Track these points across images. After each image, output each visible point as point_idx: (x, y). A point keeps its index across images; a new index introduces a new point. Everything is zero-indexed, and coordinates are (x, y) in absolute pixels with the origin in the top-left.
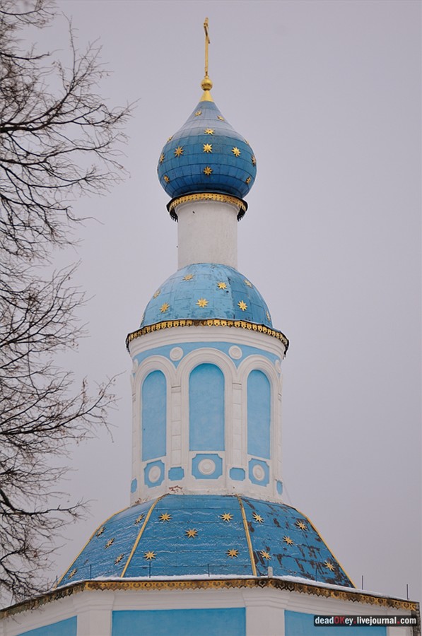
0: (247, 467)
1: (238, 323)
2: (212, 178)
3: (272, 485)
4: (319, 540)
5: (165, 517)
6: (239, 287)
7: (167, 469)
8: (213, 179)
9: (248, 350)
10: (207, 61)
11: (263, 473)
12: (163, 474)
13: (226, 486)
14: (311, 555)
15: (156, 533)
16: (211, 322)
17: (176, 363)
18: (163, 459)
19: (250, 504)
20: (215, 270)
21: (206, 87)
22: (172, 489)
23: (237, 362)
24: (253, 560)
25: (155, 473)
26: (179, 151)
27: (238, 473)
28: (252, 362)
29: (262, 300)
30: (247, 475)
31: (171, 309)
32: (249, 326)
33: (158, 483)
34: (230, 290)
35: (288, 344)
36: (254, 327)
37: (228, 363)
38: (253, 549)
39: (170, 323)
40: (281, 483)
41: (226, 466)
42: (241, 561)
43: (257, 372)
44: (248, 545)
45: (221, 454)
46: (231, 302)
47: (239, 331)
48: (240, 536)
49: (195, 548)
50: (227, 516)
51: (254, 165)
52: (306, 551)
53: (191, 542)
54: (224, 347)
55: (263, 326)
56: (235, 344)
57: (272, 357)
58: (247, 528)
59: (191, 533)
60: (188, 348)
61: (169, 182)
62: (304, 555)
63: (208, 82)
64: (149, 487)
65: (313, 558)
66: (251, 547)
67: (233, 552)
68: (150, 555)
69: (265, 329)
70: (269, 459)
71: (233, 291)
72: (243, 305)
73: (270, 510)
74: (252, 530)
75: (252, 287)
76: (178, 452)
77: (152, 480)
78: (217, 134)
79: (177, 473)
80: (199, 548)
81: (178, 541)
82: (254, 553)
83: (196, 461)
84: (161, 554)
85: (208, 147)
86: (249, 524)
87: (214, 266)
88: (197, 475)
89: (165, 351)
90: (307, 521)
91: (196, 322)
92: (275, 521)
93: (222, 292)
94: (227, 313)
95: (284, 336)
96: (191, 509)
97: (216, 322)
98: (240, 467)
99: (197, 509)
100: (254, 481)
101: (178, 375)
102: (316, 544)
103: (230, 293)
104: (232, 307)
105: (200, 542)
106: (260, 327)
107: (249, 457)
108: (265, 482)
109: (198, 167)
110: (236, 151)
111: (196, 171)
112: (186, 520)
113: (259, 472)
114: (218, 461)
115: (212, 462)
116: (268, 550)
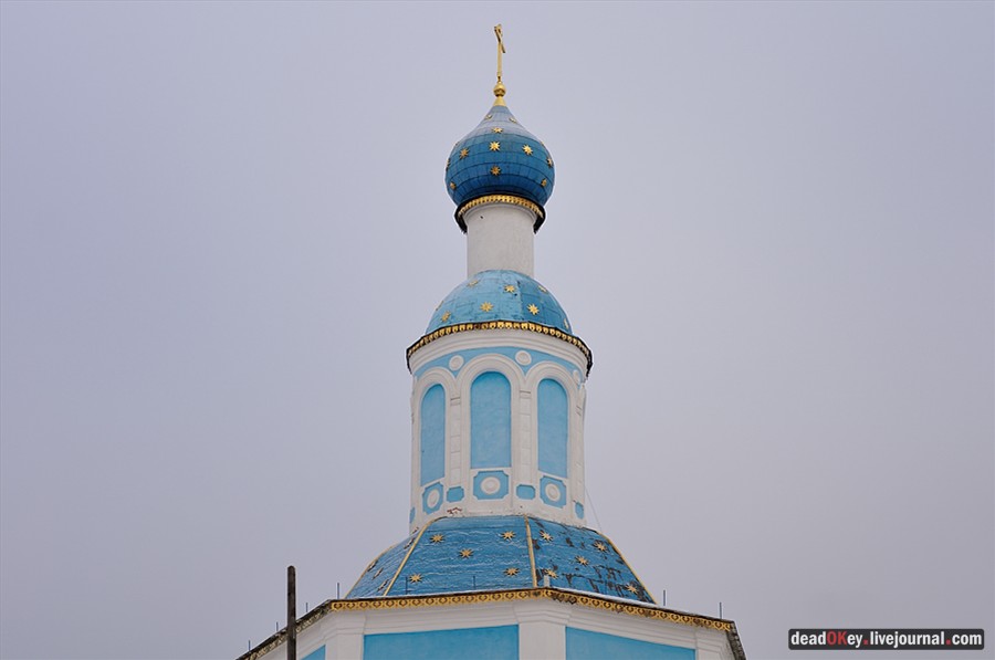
0: (538, 485)
1: (526, 325)
2: (501, 178)
3: (570, 508)
4: (622, 562)
5: (437, 538)
6: (531, 292)
7: (446, 490)
8: (503, 181)
9: (538, 356)
10: (500, 67)
11: (559, 494)
12: (441, 497)
13: (512, 505)
14: (609, 577)
15: (424, 555)
16: (494, 324)
17: (455, 373)
18: (441, 481)
19: (539, 525)
20: (504, 275)
21: (499, 93)
22: (450, 511)
23: (525, 368)
24: (535, 578)
25: (434, 496)
26: (464, 153)
27: (526, 491)
28: (543, 370)
29: (559, 307)
30: (538, 492)
31: (453, 317)
32: (539, 328)
33: (437, 508)
34: (519, 293)
35: (590, 355)
36: (545, 329)
37: (516, 370)
38: (536, 566)
39: (449, 329)
40: (581, 506)
41: (512, 483)
42: (519, 579)
43: (552, 381)
44: (530, 563)
45: (507, 470)
46: (519, 305)
47: (527, 335)
48: (523, 554)
49: (468, 569)
50: (508, 535)
51: (551, 167)
52: (603, 572)
53: (465, 562)
54: (510, 352)
55: (556, 329)
56: (522, 349)
57: (570, 366)
58: (531, 545)
59: (466, 553)
60: (468, 355)
61: (455, 189)
62: (600, 576)
63: (501, 87)
64: (428, 513)
65: (612, 580)
66: (533, 564)
67: (512, 571)
68: (415, 578)
69: (558, 333)
70: (566, 477)
71: (522, 294)
72: (534, 309)
73: (563, 530)
74: (537, 547)
75: (547, 292)
76: (459, 471)
77: (431, 506)
78: (505, 132)
79: (457, 493)
80: (474, 569)
81: (450, 562)
82: (537, 571)
83: (477, 480)
84: (430, 577)
85: (495, 146)
86: (534, 541)
87: (502, 272)
88: (480, 494)
89: (443, 361)
90: (608, 543)
91: (478, 326)
92: (568, 541)
93: (510, 295)
94: (515, 316)
95: (583, 343)
96: (467, 529)
97: (499, 324)
98: (528, 484)
99: (475, 528)
100: (546, 500)
101: (459, 387)
102: (617, 566)
103: (518, 297)
104: (520, 310)
105: (475, 562)
106: (552, 331)
107: (541, 474)
108: (562, 503)
109: (484, 167)
110: (527, 149)
111: (483, 171)
112: (461, 540)
113: (553, 491)
114: (504, 478)
115: (496, 480)
116: (555, 568)
